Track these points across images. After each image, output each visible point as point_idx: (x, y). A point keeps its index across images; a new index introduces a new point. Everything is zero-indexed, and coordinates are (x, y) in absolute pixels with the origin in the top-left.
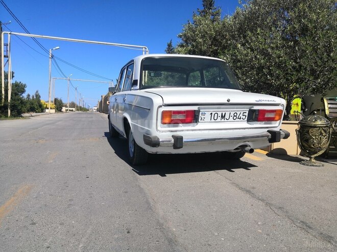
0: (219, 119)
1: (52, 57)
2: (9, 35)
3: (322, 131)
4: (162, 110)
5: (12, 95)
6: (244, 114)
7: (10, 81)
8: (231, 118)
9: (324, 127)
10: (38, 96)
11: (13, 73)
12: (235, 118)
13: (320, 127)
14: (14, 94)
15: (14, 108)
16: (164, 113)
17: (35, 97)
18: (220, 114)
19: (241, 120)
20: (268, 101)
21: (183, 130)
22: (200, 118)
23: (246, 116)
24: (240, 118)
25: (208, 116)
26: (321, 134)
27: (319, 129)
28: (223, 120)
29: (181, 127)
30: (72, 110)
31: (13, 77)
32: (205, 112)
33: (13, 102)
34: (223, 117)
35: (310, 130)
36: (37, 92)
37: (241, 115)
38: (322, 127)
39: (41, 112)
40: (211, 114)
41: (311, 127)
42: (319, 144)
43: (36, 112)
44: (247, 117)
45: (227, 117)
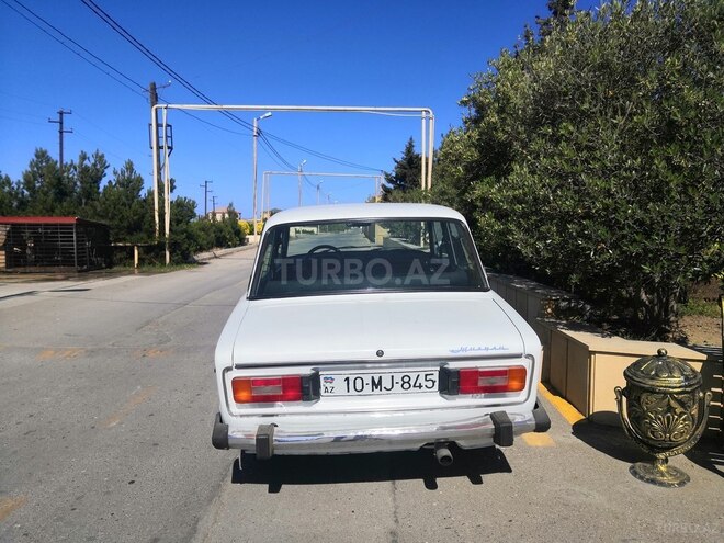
0: (368, 389)
1: (259, 133)
2: (165, 111)
3: (672, 402)
4: (230, 376)
5: (171, 224)
6: (428, 378)
7: (169, 197)
8: (397, 387)
9: (677, 393)
10: (233, 214)
11: (172, 181)
12: (406, 386)
13: (665, 393)
14: (175, 221)
15: (174, 247)
16: (236, 382)
17: (227, 216)
18: (368, 380)
19: (424, 389)
20: (487, 349)
21: (284, 414)
22: (323, 389)
23: (434, 382)
24: (420, 387)
25: (339, 383)
26: (670, 409)
27: (663, 399)
28: (377, 391)
29: (280, 408)
30: (312, 232)
31: (172, 188)
32: (333, 377)
33: (174, 236)
34: (376, 384)
35: (643, 397)
36: (231, 205)
37: (421, 380)
38: (671, 394)
39: (239, 245)
40: (347, 379)
41: (645, 390)
42: (665, 433)
43: (229, 247)
44: (437, 384)
45: (386, 383)
